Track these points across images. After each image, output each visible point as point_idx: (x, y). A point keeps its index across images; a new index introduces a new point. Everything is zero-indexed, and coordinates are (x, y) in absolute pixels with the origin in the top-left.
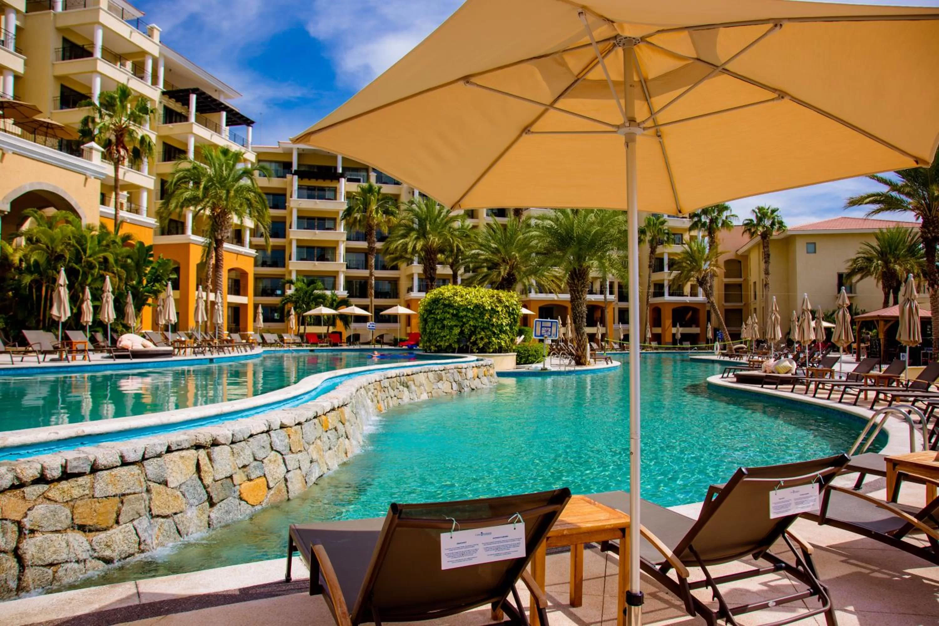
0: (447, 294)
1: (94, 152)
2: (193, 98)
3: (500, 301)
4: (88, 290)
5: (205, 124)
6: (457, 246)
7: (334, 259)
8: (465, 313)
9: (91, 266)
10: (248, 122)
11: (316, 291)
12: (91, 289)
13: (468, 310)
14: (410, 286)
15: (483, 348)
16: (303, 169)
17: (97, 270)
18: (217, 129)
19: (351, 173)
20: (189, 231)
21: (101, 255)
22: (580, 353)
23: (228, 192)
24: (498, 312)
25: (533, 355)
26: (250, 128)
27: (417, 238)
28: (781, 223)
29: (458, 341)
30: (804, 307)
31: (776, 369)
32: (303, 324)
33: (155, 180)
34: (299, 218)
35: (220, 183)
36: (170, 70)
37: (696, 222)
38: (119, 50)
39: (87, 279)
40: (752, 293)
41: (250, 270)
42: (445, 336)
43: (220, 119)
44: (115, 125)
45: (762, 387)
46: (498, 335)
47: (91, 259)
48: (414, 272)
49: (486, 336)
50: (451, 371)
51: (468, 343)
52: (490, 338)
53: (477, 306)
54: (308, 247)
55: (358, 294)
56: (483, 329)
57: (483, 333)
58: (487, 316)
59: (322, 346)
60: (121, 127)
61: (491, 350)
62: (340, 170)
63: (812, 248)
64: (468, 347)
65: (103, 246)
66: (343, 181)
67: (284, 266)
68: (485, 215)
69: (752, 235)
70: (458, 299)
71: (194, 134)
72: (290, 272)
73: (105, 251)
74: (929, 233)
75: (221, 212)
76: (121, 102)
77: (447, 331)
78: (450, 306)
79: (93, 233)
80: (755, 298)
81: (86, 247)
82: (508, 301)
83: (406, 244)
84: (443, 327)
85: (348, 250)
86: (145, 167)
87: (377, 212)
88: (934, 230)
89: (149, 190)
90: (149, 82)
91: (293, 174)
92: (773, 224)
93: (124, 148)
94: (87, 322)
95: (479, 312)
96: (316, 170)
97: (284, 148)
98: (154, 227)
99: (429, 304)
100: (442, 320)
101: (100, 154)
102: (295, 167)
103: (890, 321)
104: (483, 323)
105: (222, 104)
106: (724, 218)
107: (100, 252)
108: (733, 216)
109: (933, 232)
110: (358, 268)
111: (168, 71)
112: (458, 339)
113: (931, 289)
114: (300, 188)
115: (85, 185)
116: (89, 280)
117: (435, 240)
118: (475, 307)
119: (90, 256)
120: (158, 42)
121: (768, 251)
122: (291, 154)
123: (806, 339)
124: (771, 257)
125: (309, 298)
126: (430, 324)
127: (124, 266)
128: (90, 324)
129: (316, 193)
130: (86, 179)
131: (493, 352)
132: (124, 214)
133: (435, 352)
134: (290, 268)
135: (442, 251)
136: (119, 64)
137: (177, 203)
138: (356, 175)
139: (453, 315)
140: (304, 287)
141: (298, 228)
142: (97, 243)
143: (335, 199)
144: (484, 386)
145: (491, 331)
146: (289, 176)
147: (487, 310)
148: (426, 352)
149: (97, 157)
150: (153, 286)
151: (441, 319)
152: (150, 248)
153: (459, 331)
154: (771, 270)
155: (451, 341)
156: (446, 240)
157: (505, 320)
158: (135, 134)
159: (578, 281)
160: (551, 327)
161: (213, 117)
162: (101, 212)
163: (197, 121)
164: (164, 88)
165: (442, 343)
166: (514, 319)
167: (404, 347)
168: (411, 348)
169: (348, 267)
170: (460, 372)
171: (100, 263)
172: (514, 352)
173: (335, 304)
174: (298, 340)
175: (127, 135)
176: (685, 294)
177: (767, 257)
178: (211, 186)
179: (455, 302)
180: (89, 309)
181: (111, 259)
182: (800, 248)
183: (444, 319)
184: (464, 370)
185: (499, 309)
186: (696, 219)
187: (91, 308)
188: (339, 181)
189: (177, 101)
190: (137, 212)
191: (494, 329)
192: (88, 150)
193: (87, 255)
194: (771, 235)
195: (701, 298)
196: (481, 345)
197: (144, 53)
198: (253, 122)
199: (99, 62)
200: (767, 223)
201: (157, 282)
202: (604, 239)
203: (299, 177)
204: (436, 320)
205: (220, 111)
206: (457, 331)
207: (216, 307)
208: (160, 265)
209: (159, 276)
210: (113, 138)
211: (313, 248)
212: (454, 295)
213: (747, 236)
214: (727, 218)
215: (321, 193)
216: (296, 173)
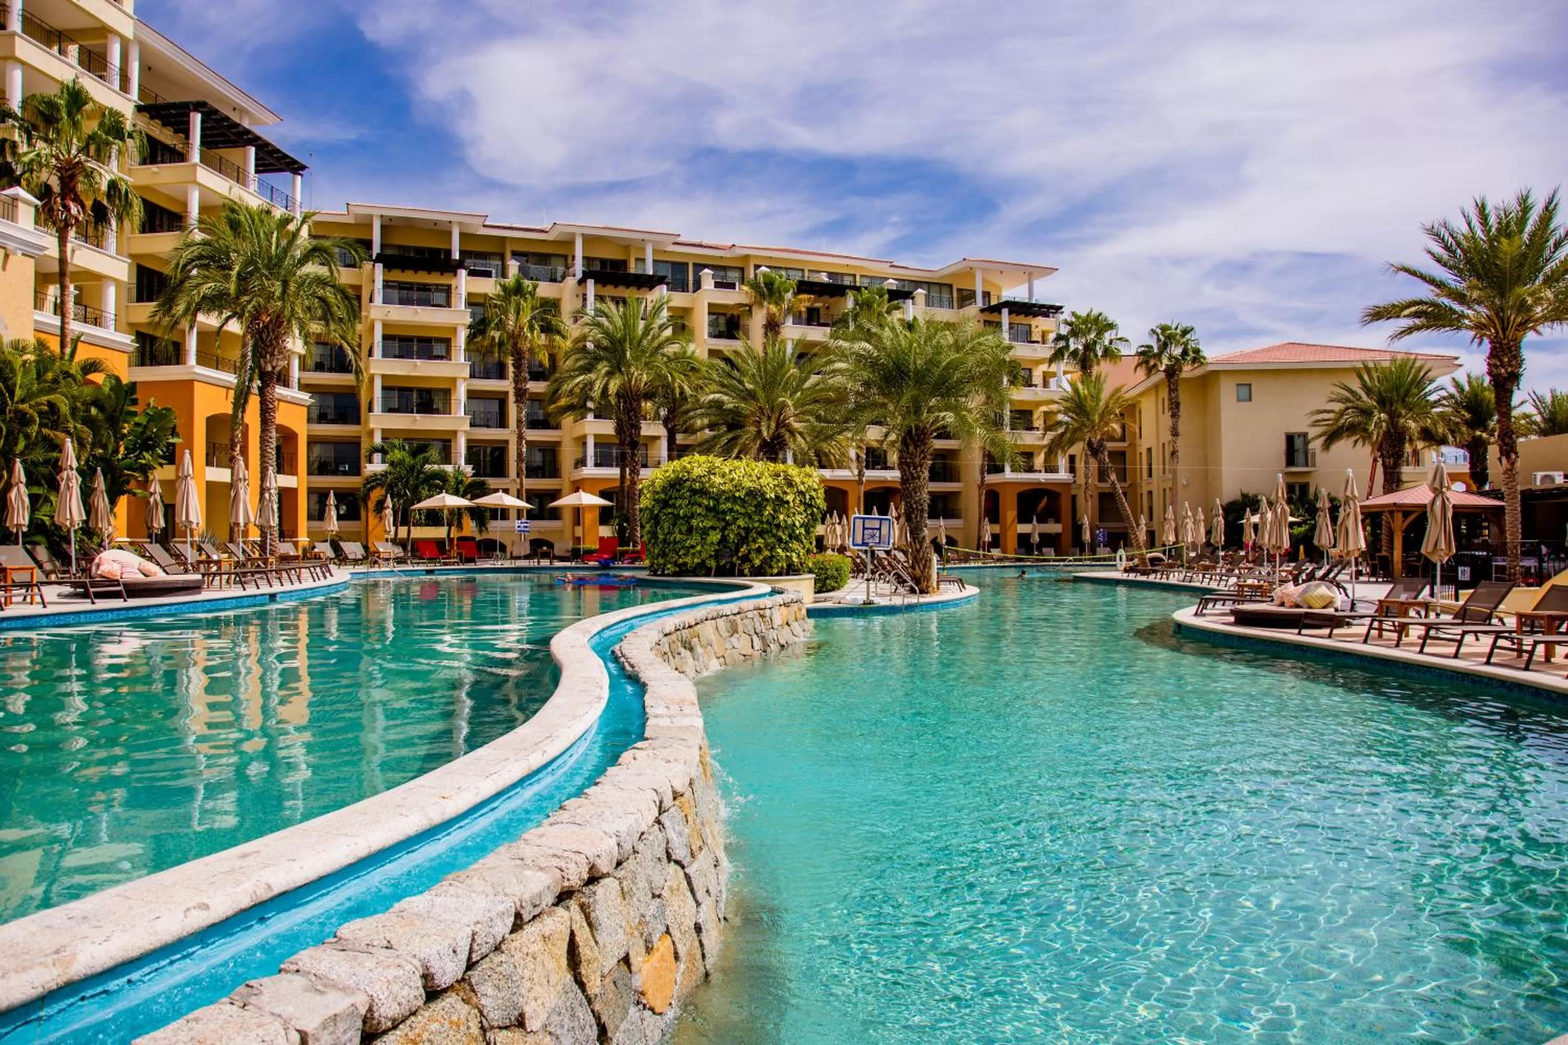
0: (697, 472)
1: (20, 205)
2: (196, 119)
3: (790, 484)
4: (19, 466)
5: (220, 167)
6: (681, 388)
7: (447, 410)
8: (729, 505)
9: (23, 420)
10: (296, 167)
11: (427, 467)
12: (24, 462)
13: (734, 499)
14: (580, 456)
15: (760, 567)
16: (389, 252)
17: (36, 428)
18: (239, 177)
19: (473, 261)
20: (192, 359)
21: (44, 399)
22: (918, 572)
23: (285, 284)
24: (788, 502)
25: (833, 577)
26: (299, 178)
27: (610, 374)
28: (1197, 351)
29: (717, 556)
30: (1349, 493)
31: (1305, 601)
32: (405, 522)
33: (130, 265)
34: (385, 337)
35: (267, 267)
36: (150, 68)
37: (1060, 349)
38: (59, 21)
39: (16, 444)
40: (1145, 466)
41: (302, 429)
42: (693, 547)
43: (245, 159)
44: (57, 159)
45: (1299, 633)
46: (787, 543)
47: (25, 407)
48: (587, 432)
49: (766, 545)
50: (750, 615)
51: (734, 559)
52: (772, 549)
53: (751, 493)
54: (401, 389)
55: (488, 471)
56: (761, 534)
57: (760, 540)
58: (769, 510)
59: (445, 564)
60: (69, 162)
61: (775, 571)
62: (456, 256)
63: (1246, 394)
64: (733, 565)
65: (46, 382)
66: (463, 273)
67: (357, 421)
68: (706, 337)
69: (1150, 370)
70: (718, 480)
71: (199, 184)
72: (371, 433)
73: (51, 391)
74: (1503, 367)
75: (271, 321)
76: (70, 114)
77: (694, 540)
78: (703, 492)
79: (26, 357)
80: (1150, 475)
81: (15, 384)
82: (803, 483)
83: (591, 384)
84: (690, 530)
85: (472, 395)
86: (111, 240)
87: (532, 328)
88: (1510, 361)
89: (117, 282)
90: (116, 85)
91: (375, 261)
92: (1185, 353)
93: (78, 200)
94: (19, 526)
95: (755, 502)
96: (412, 255)
97: (356, 215)
98: (131, 349)
99: (664, 490)
100: (688, 518)
101: (33, 210)
102: (376, 249)
103: (1410, 513)
104: (761, 522)
105: (248, 132)
106: (1107, 343)
107: (41, 392)
108: (1120, 339)
109: (1510, 366)
110: (488, 426)
111: (147, 69)
112: (716, 551)
113: (1504, 460)
114: (387, 285)
115: (4, 268)
116: (21, 445)
117: (641, 377)
118: (747, 494)
119: (23, 401)
120: (131, 12)
121: (1177, 397)
122: (370, 226)
123: (1351, 548)
124: (1182, 407)
125: (417, 478)
126: (666, 525)
127: (89, 421)
128: (25, 529)
129: (415, 295)
130: (7, 256)
131: (780, 574)
132: (75, 327)
133: (675, 574)
134: (372, 426)
135: (649, 396)
136: (56, 48)
137: (189, 304)
138: (482, 265)
139: (708, 508)
140: (408, 460)
141: (384, 356)
142: (35, 376)
143: (448, 305)
144: (796, 639)
145: (774, 536)
146: (368, 266)
147: (767, 500)
148: (655, 574)
149: (26, 215)
150: (138, 457)
151: (686, 516)
152: (133, 386)
153: (719, 537)
154: (1181, 429)
155: (704, 555)
156: (659, 376)
157: (798, 517)
158: (95, 174)
159: (916, 448)
160: (880, 529)
161: (232, 155)
162: (36, 322)
163: (203, 160)
164: (140, 99)
165: (688, 560)
166: (812, 514)
167: (592, 564)
168: (605, 566)
169: (472, 425)
170: (762, 616)
171: (40, 413)
172: (810, 571)
173: (462, 489)
174: (398, 551)
175: (81, 178)
176: (1036, 468)
177: (1175, 407)
178: (251, 274)
179: (712, 486)
180: (23, 502)
181: (65, 409)
182: (1227, 392)
183: (692, 516)
184: (768, 612)
185: (790, 498)
186: (1062, 344)
187: (27, 500)
188: (455, 275)
189: (164, 125)
190: (97, 322)
191: (780, 534)
192: (9, 200)
193: (16, 399)
194: (1181, 371)
195: (1063, 475)
196: (757, 562)
197: (104, 31)
198: (303, 168)
199: (17, 39)
200: (1177, 351)
201: (147, 451)
202: (957, 375)
203: (384, 267)
204: (677, 517)
205: (244, 146)
206: (715, 537)
207: (267, 495)
208: (151, 419)
209: (150, 438)
210: (55, 183)
211: (411, 390)
212: (709, 472)
213: (1141, 372)
214: (1111, 342)
215: (424, 294)
216: (379, 259)
